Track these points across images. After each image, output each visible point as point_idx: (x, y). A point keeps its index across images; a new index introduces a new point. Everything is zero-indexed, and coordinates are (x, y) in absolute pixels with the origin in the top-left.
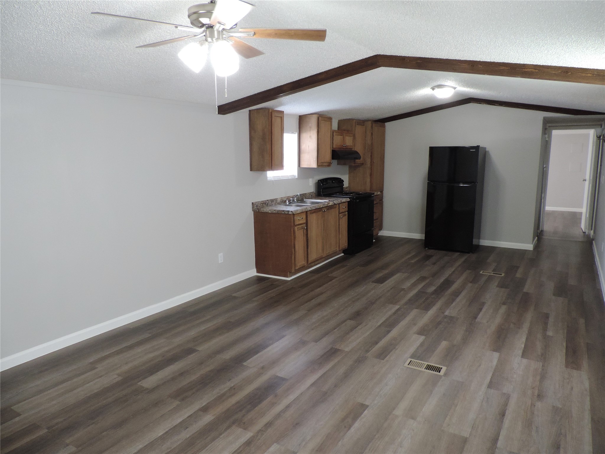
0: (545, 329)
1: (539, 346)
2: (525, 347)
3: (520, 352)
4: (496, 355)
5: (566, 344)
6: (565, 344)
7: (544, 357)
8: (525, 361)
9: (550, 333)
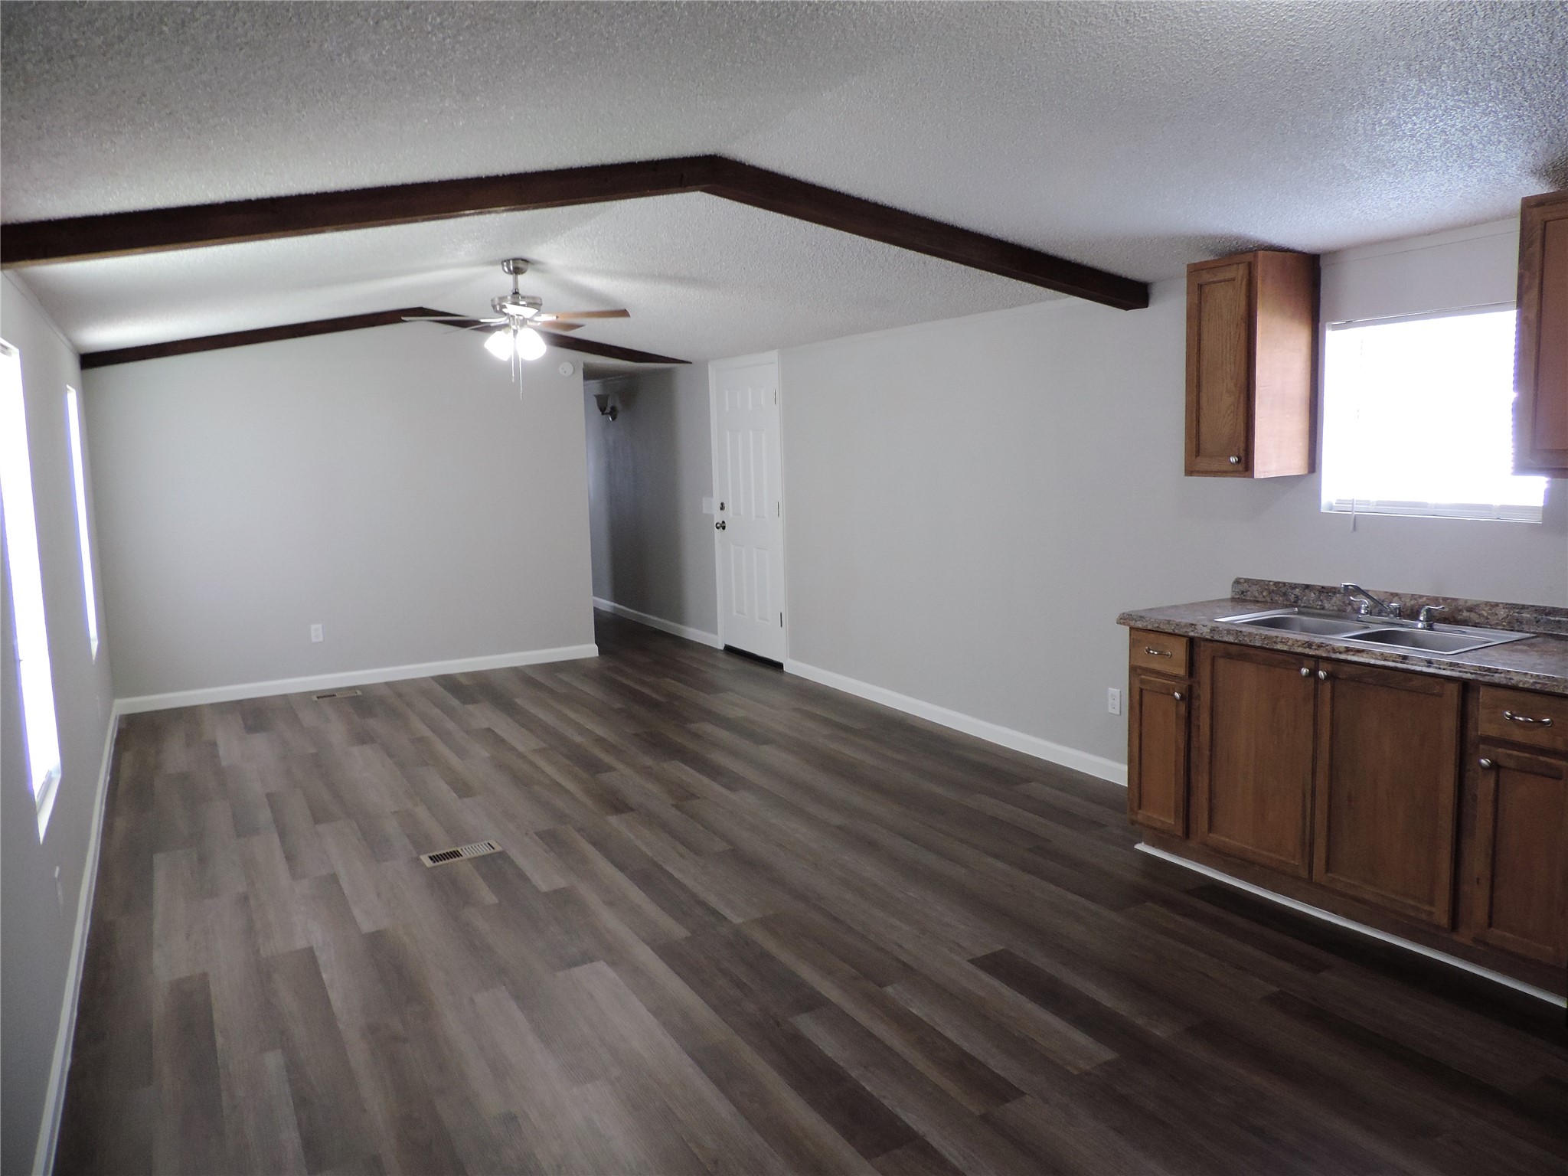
0: (293, 1067)
1: (288, 1002)
2: (318, 974)
3: (322, 958)
4: (367, 926)
5: (213, 1044)
6: (220, 1040)
7: (262, 972)
8: (300, 944)
9: (273, 1061)
